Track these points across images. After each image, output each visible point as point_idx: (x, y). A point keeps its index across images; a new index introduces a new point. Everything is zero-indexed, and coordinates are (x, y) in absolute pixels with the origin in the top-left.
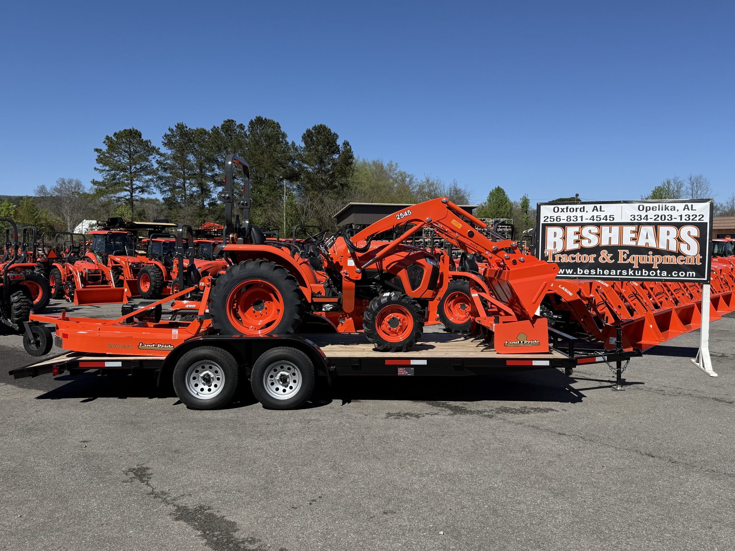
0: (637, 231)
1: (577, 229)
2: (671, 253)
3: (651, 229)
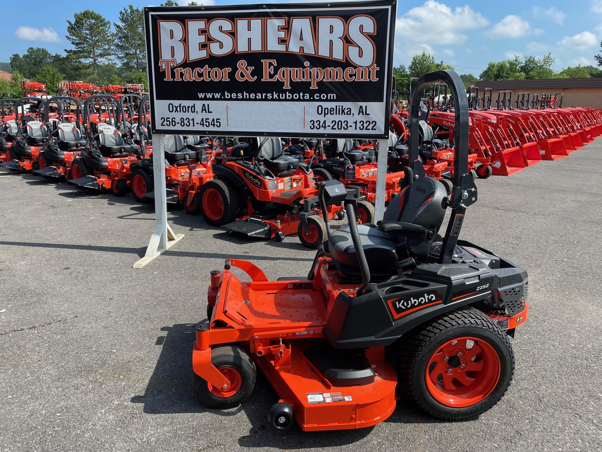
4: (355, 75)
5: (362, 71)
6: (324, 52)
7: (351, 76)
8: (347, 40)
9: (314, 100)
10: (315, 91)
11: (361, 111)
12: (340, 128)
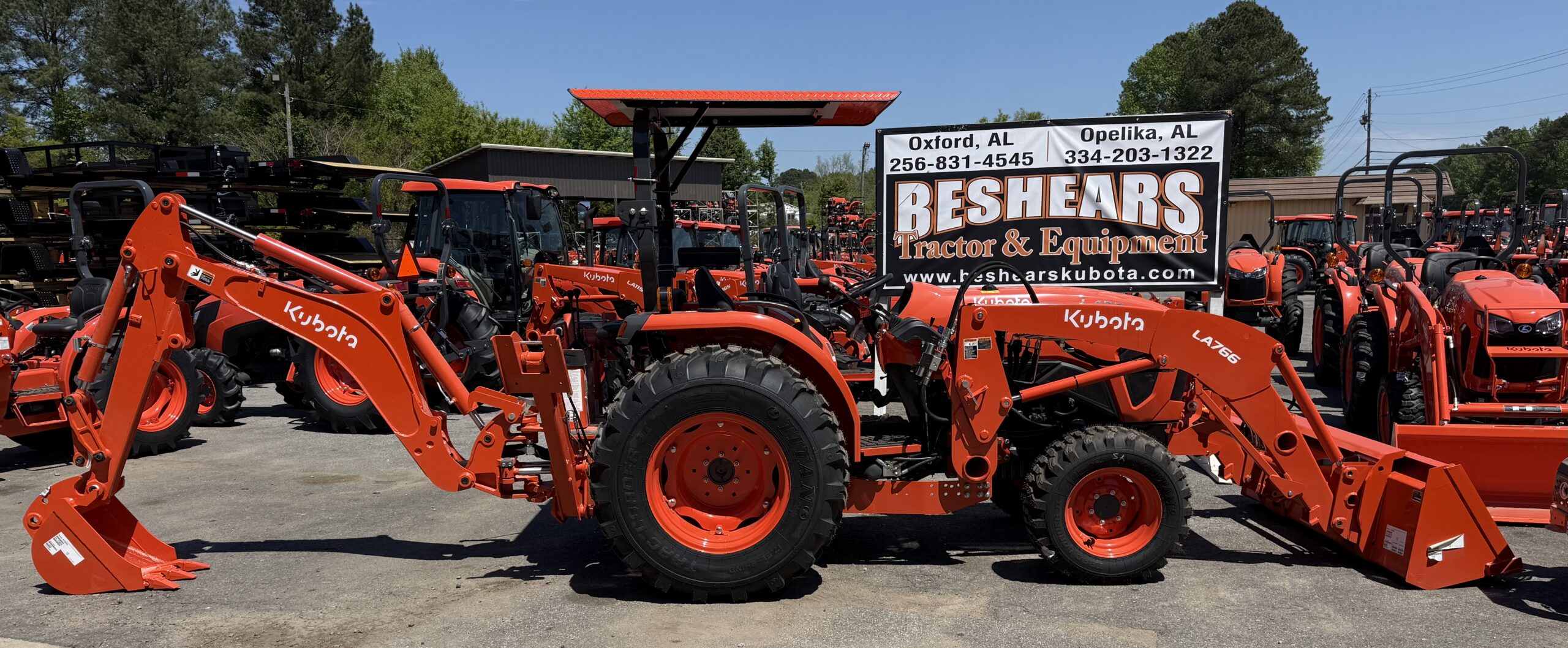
0: (1078, 185)
1: (957, 185)
2: (1147, 231)
3: (1106, 180)
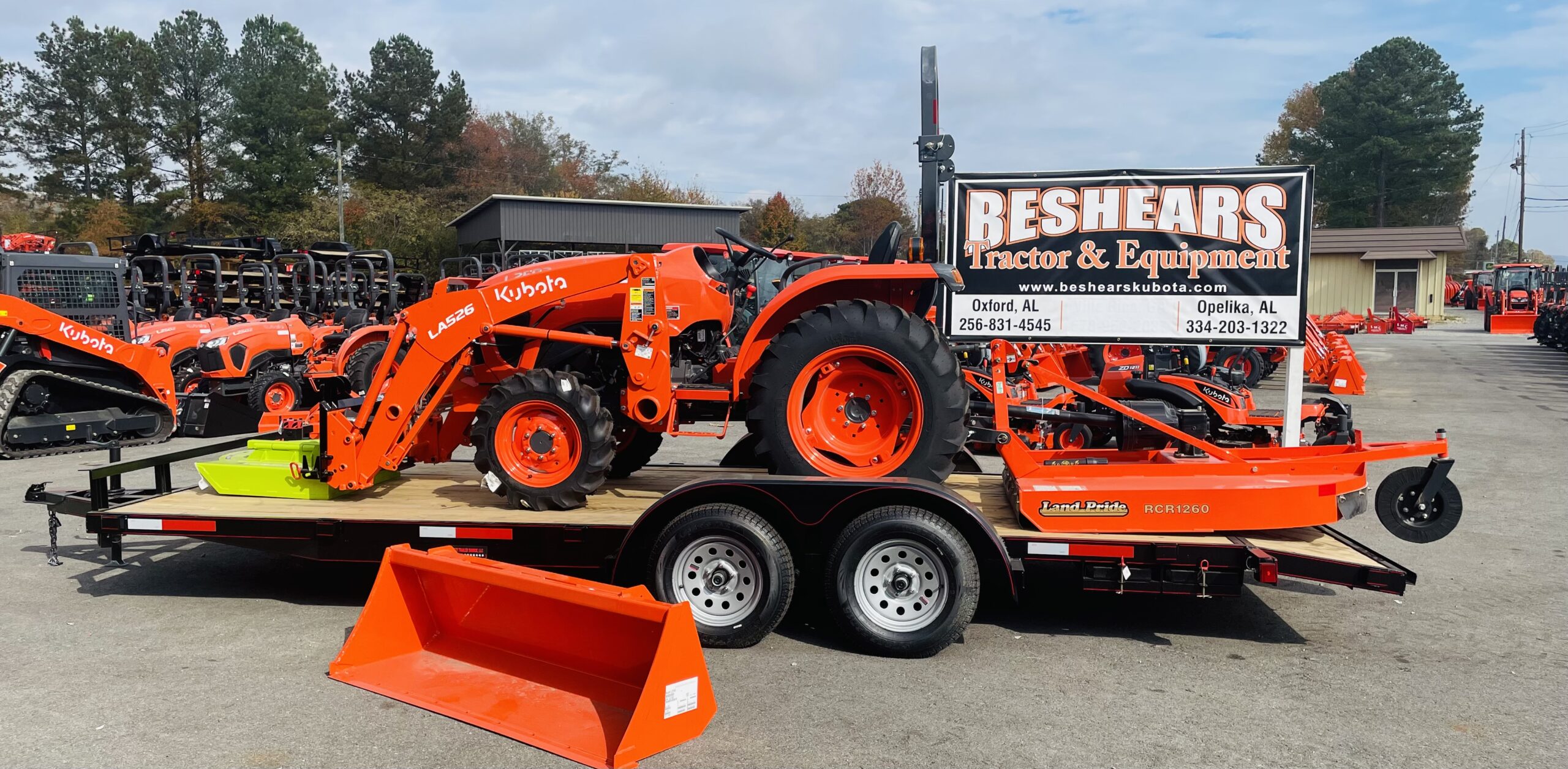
4: (1255, 260)
5: (1266, 256)
6: (1209, 230)
7: (1249, 261)
8: (1244, 216)
9: (1194, 293)
10: (1194, 282)
11: (1264, 307)
12: (1232, 330)
